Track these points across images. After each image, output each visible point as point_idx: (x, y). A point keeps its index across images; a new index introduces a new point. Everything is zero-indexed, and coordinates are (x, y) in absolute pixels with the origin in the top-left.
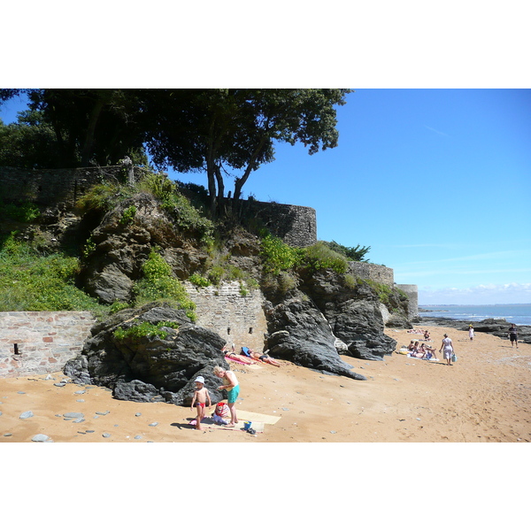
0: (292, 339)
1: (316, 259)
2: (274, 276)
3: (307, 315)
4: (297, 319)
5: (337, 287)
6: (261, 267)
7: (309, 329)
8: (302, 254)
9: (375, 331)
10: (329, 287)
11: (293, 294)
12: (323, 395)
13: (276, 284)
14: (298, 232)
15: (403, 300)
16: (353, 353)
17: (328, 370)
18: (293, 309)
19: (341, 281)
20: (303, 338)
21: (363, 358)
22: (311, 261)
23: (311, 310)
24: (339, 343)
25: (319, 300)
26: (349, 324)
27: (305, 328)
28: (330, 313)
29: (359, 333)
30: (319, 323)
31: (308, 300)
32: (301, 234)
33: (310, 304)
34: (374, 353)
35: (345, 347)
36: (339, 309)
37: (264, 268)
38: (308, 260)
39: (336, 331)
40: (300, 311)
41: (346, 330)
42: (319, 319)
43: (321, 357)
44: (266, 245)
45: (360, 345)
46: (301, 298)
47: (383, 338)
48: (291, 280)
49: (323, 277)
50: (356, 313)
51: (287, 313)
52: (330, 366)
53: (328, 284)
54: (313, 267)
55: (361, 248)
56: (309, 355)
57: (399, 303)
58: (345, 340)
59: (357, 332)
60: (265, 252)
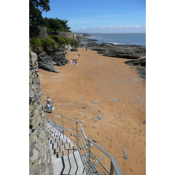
0: (43, 64)
1: (47, 43)
2: (36, 49)
3: (45, 57)
4: (43, 59)
5: (53, 49)
6: (32, 46)
7: (46, 61)
8: (43, 41)
9: (63, 59)
10: (51, 50)
11: (42, 52)
12: (49, 78)
13: (37, 50)
14: (41, 34)
15: (76, 42)
16: (58, 65)
17: (51, 71)
18: (42, 56)
19: (54, 48)
20: (45, 63)
21: (60, 66)
22: (46, 43)
23: (47, 56)
24: (54, 63)
25: (48, 53)
26: (57, 58)
27: (45, 61)
28: (52, 56)
29: (59, 60)
30: (49, 59)
31: (46, 53)
32: (42, 35)
33: (46, 54)
34: (62, 64)
35: (56, 63)
36: (54, 55)
37: (33, 46)
38: (45, 43)
39: (53, 60)
40: (44, 56)
41: (56, 59)
42: (49, 58)
43: (49, 68)
44: (33, 40)
45: (59, 63)
46: (43, 53)
47: (65, 60)
48: (41, 49)
49: (49, 47)
50: (58, 55)
51: (41, 58)
52: (51, 70)
53: (50, 49)
54: (46, 45)
55: (65, 20)
56: (46, 68)
57: (74, 43)
58: (56, 62)
59: (58, 60)
60: (33, 42)
